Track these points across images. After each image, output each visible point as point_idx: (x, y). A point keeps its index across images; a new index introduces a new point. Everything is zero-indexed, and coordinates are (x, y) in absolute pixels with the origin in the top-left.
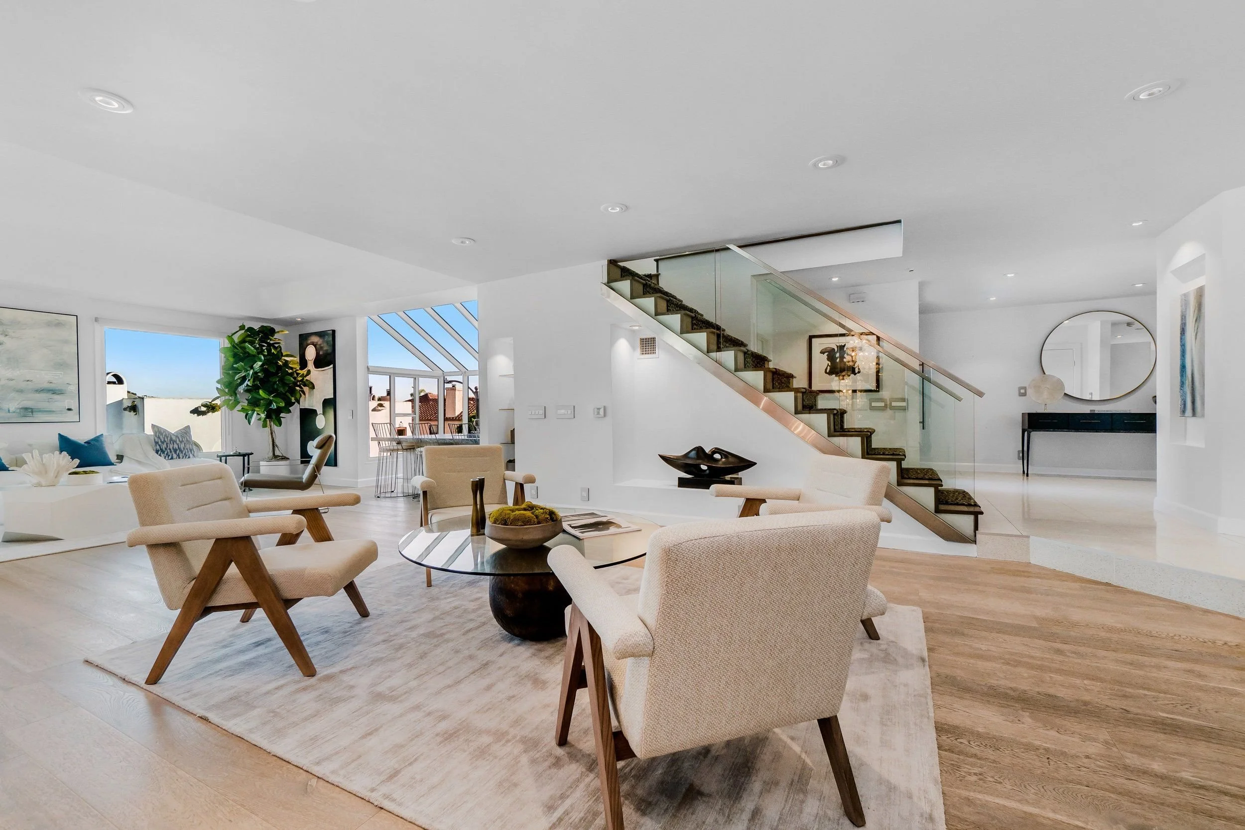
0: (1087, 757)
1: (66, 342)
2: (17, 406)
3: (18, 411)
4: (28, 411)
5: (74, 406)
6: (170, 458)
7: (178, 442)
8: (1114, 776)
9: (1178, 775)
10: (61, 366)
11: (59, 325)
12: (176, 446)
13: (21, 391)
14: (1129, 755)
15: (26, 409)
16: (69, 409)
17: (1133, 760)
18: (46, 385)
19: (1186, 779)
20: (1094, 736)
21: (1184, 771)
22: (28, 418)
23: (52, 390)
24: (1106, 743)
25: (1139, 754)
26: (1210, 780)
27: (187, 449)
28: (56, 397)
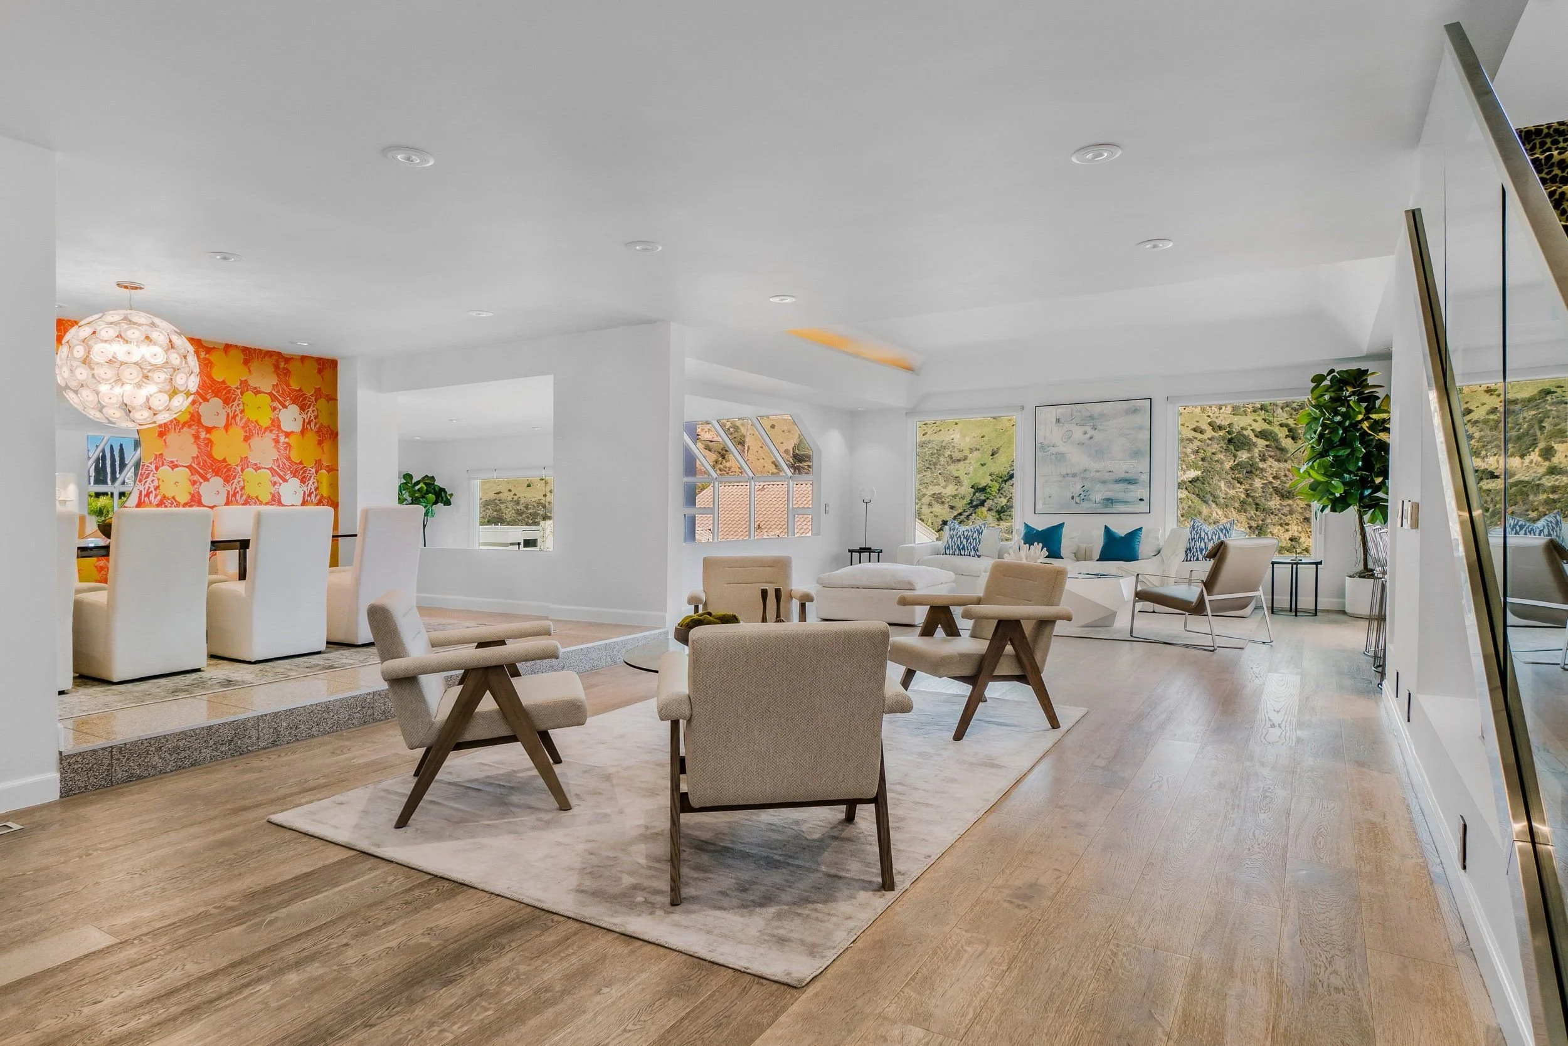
0: (346, 945)
1: (1141, 428)
2: (1102, 497)
3: (1102, 502)
4: (1109, 501)
5: (1146, 497)
6: (1195, 558)
7: (1206, 540)
8: (315, 945)
9: (271, 982)
10: (1136, 454)
11: (1136, 411)
12: (1203, 545)
13: (1104, 482)
14: (321, 971)
15: (1108, 499)
16: (1141, 500)
17: (314, 970)
18: (1123, 475)
19: (263, 984)
20: (363, 967)
21: (268, 991)
22: (1107, 509)
23: (1127, 480)
24: (347, 968)
25: (316, 979)
26: (245, 998)
27: (1196, 548)
28: (1131, 487)
